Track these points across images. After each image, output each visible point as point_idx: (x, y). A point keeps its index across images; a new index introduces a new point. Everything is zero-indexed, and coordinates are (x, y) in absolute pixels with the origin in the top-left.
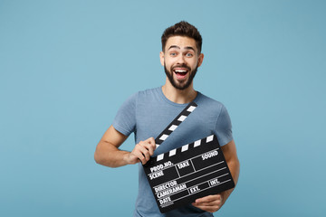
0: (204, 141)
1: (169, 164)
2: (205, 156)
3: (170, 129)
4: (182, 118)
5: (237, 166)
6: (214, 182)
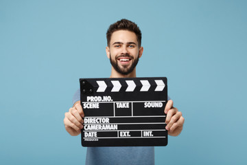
1: (107, 99)
6: (147, 134)
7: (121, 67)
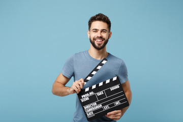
0: (111, 80)
2: (112, 89)
3: (92, 73)
4: (99, 67)
5: (130, 95)
7: (97, 45)
